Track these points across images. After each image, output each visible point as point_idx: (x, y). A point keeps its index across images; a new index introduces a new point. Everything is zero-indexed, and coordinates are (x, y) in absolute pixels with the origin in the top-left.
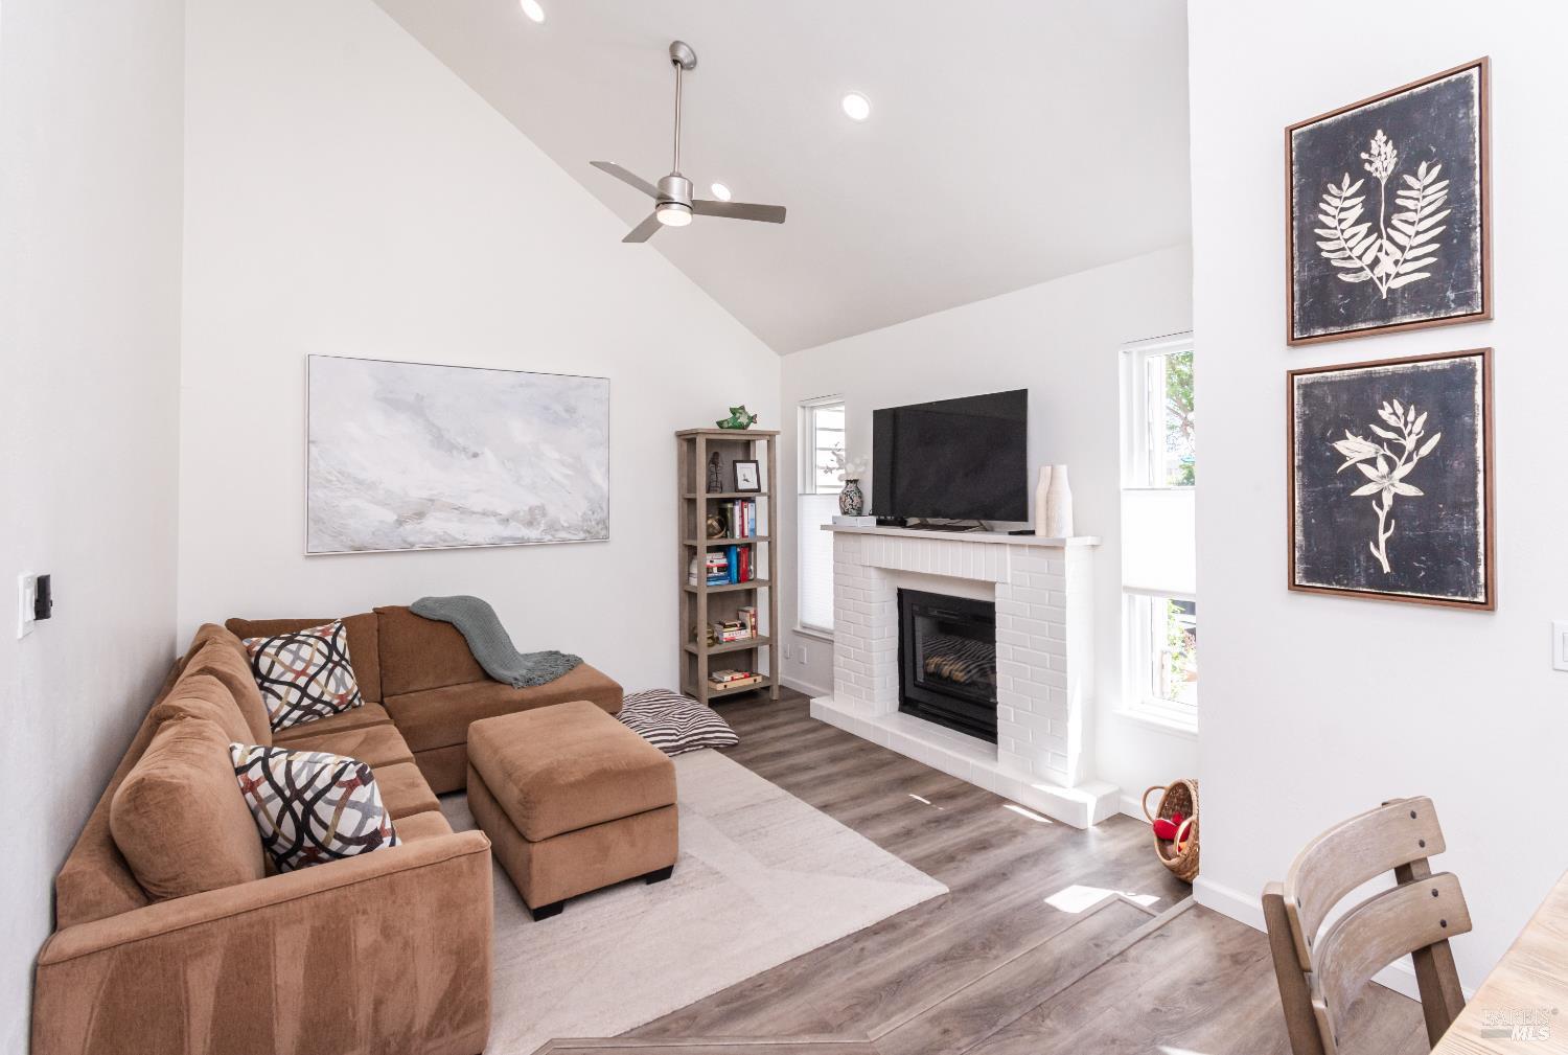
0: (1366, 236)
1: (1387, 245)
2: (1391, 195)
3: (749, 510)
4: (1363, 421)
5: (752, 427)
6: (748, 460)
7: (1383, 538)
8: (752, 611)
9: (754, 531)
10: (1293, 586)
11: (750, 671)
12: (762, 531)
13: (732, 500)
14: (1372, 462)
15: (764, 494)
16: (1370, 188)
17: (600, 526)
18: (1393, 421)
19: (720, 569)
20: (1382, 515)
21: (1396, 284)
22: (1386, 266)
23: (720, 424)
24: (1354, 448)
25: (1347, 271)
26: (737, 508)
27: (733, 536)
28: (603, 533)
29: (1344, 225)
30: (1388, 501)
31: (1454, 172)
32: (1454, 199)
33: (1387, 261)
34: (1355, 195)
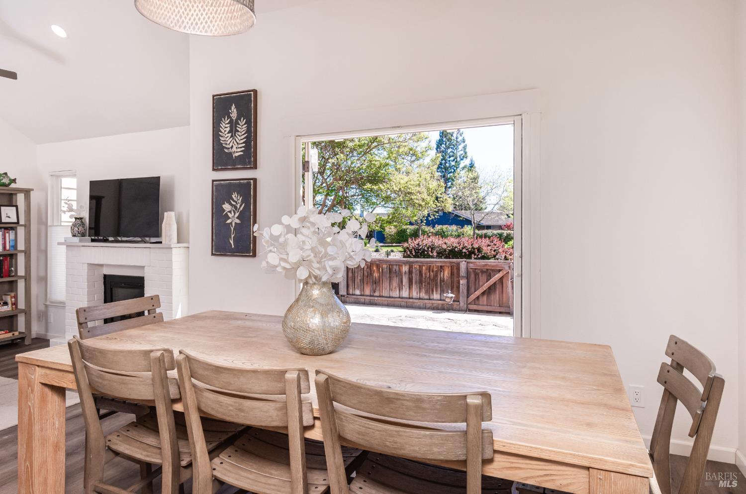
0: (231, 138)
1: (235, 142)
2: (236, 127)
4: (228, 199)
6: (10, 205)
7: (232, 236)
8: (13, 294)
10: (212, 253)
11: (12, 328)
14: (230, 212)
16: (231, 122)
18: (235, 198)
20: (232, 229)
21: (237, 155)
22: (234, 149)
24: (226, 207)
25: (227, 148)
29: (226, 133)
30: (234, 224)
31: (248, 123)
32: (248, 131)
33: (234, 147)
34: (227, 124)
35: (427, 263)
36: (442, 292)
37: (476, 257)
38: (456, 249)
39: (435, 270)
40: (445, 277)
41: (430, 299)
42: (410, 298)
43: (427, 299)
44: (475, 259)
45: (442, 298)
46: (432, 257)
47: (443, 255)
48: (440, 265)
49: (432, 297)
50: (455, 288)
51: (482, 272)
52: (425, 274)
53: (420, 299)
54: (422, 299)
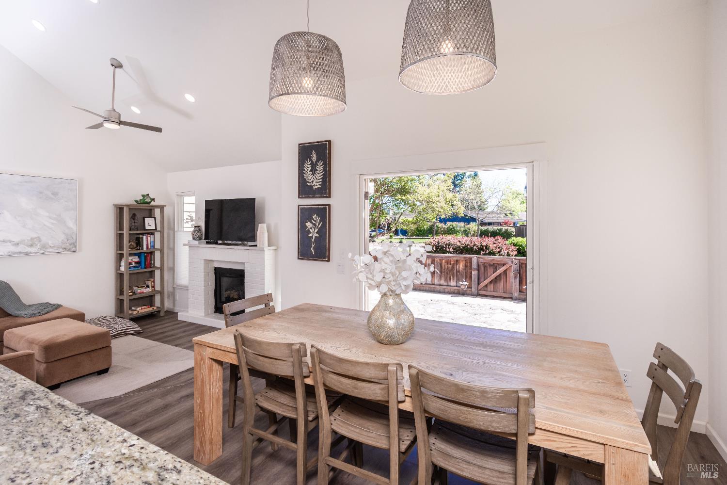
0: (312, 175)
1: (315, 179)
2: (315, 167)
3: (151, 239)
4: (310, 219)
5: (153, 203)
6: (150, 217)
7: (313, 246)
8: (152, 280)
9: (153, 246)
10: (298, 258)
11: (151, 304)
12: (158, 246)
13: (142, 234)
14: (311, 228)
15: (158, 231)
16: (312, 164)
17: (72, 246)
18: (315, 219)
19: (136, 263)
20: (313, 241)
21: (316, 187)
22: (314, 183)
23: (136, 201)
24: (309, 225)
25: (309, 182)
26: (145, 237)
27: (142, 249)
28: (74, 249)
29: (308, 171)
30: (314, 238)
31: (325, 164)
32: (325, 170)
33: (314, 182)
34: (310, 164)
35: (446, 257)
36: (458, 280)
37: (484, 252)
38: (468, 247)
39: (452, 263)
40: (460, 269)
41: (448, 286)
42: (432, 284)
43: (446, 286)
44: (484, 254)
45: (458, 285)
46: (449, 252)
47: (457, 251)
48: (456, 259)
49: (450, 284)
50: (468, 277)
51: (490, 265)
52: (444, 266)
53: (440, 285)
54: (442, 285)
